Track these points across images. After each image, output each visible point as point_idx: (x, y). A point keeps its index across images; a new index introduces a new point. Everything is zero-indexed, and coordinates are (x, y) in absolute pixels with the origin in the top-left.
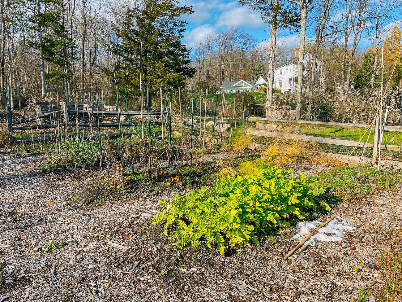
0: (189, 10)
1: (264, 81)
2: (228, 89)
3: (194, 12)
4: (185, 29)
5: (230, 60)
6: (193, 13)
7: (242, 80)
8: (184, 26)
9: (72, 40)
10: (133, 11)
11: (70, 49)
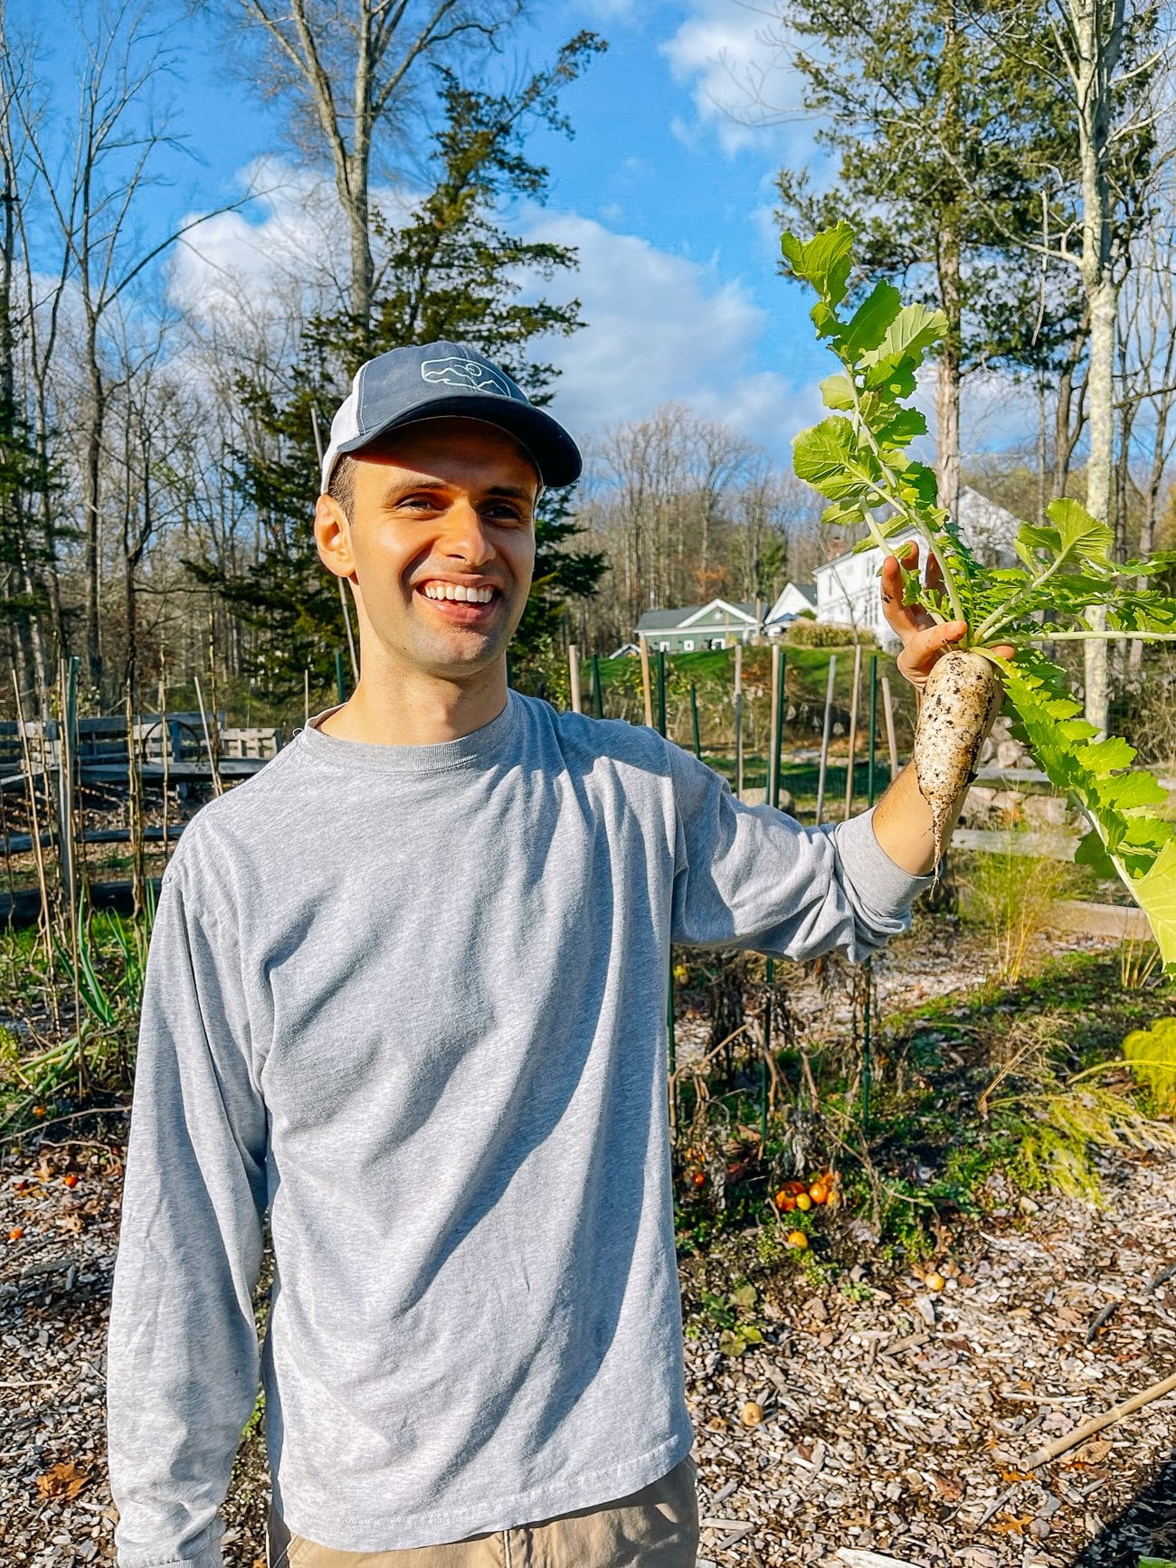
0: (563, 319)
1: (805, 604)
2: (664, 638)
3: (583, 325)
4: (551, 397)
5: (664, 528)
6: (581, 331)
7: (719, 603)
8: (545, 382)
9: (45, 462)
10: (332, 323)
11: (38, 496)
